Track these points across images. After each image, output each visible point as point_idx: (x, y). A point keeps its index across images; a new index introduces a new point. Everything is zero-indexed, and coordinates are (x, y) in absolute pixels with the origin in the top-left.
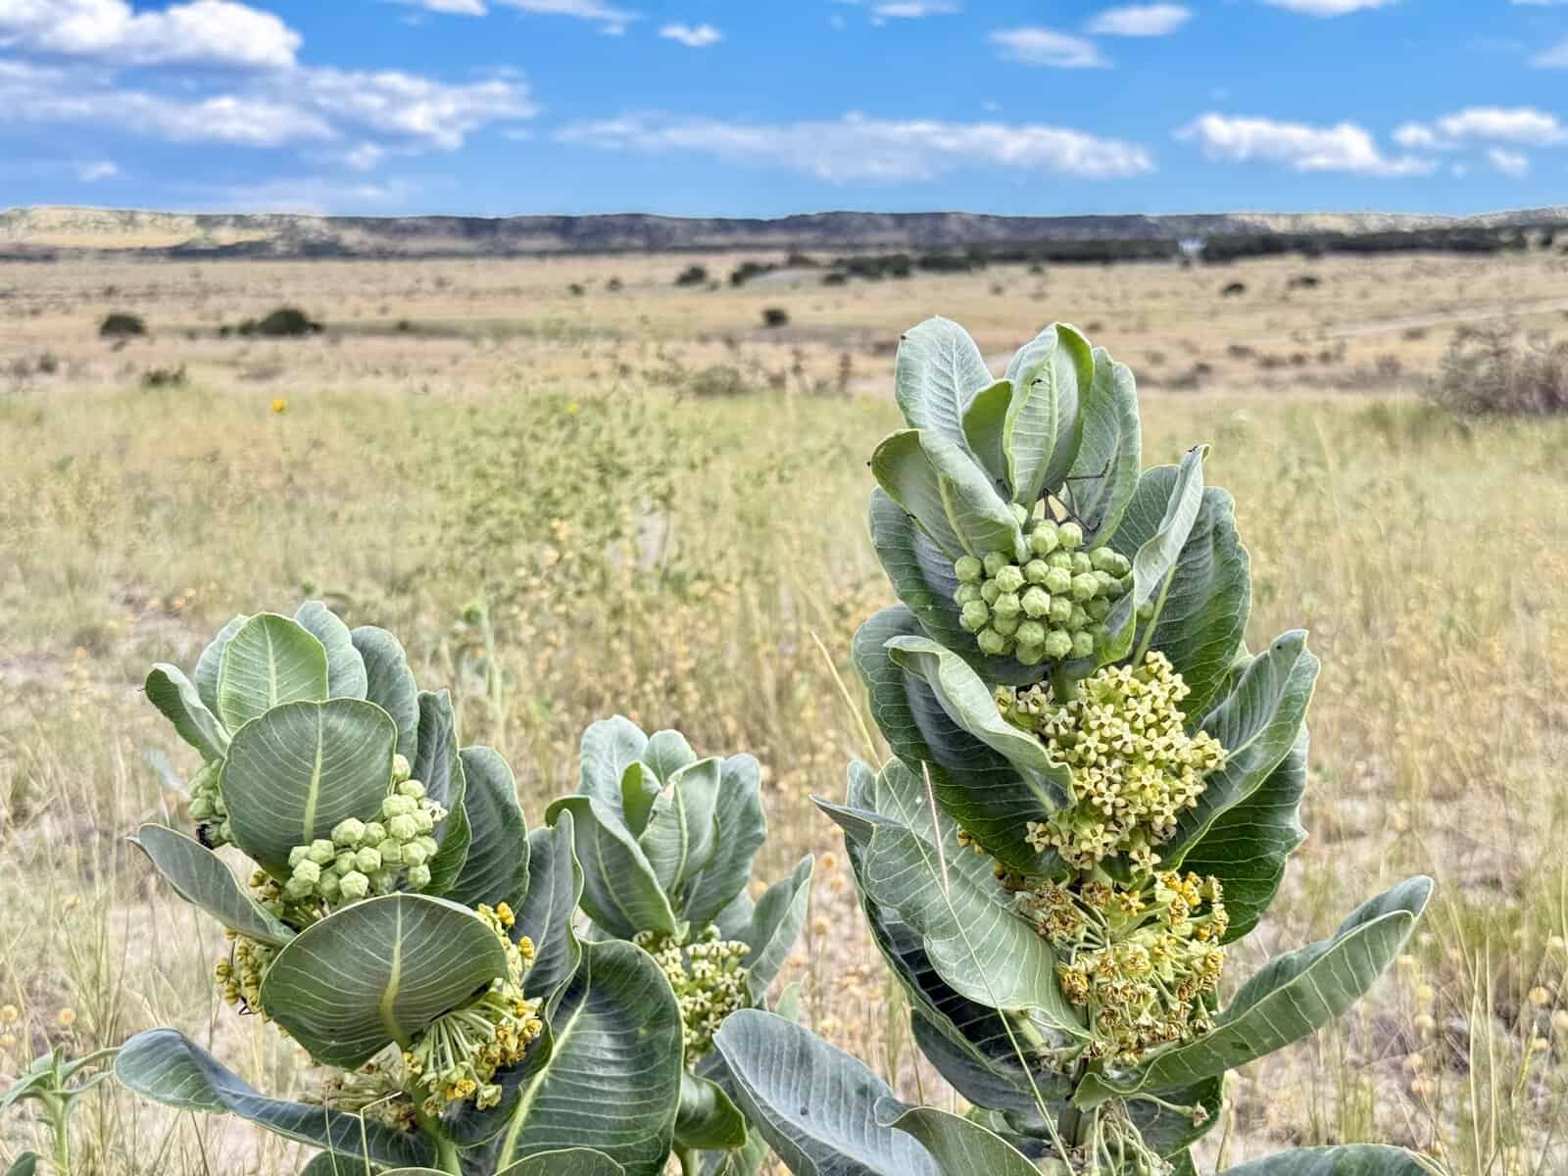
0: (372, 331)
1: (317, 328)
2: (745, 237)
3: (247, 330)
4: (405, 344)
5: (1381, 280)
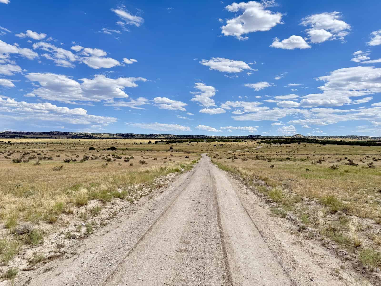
3: (108, 149)
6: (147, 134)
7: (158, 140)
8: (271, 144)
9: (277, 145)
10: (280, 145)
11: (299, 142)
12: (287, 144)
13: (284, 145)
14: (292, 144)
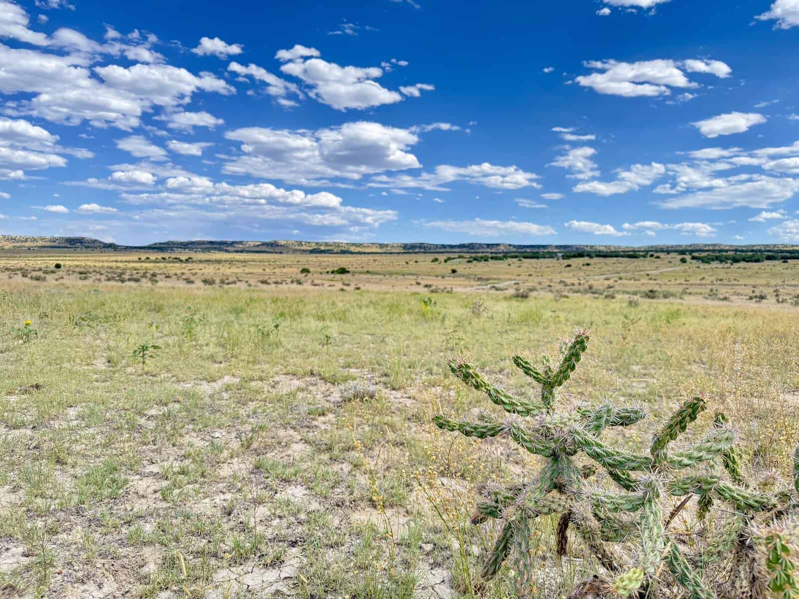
0: (361, 273)
1: (348, 272)
2: (448, 250)
3: (333, 272)
4: (369, 276)
5: (606, 264)
7: (452, 255)
8: (709, 263)
9: (720, 266)
10: (732, 264)
11: (785, 259)
12: (750, 264)
13: (742, 264)
14: (767, 262)
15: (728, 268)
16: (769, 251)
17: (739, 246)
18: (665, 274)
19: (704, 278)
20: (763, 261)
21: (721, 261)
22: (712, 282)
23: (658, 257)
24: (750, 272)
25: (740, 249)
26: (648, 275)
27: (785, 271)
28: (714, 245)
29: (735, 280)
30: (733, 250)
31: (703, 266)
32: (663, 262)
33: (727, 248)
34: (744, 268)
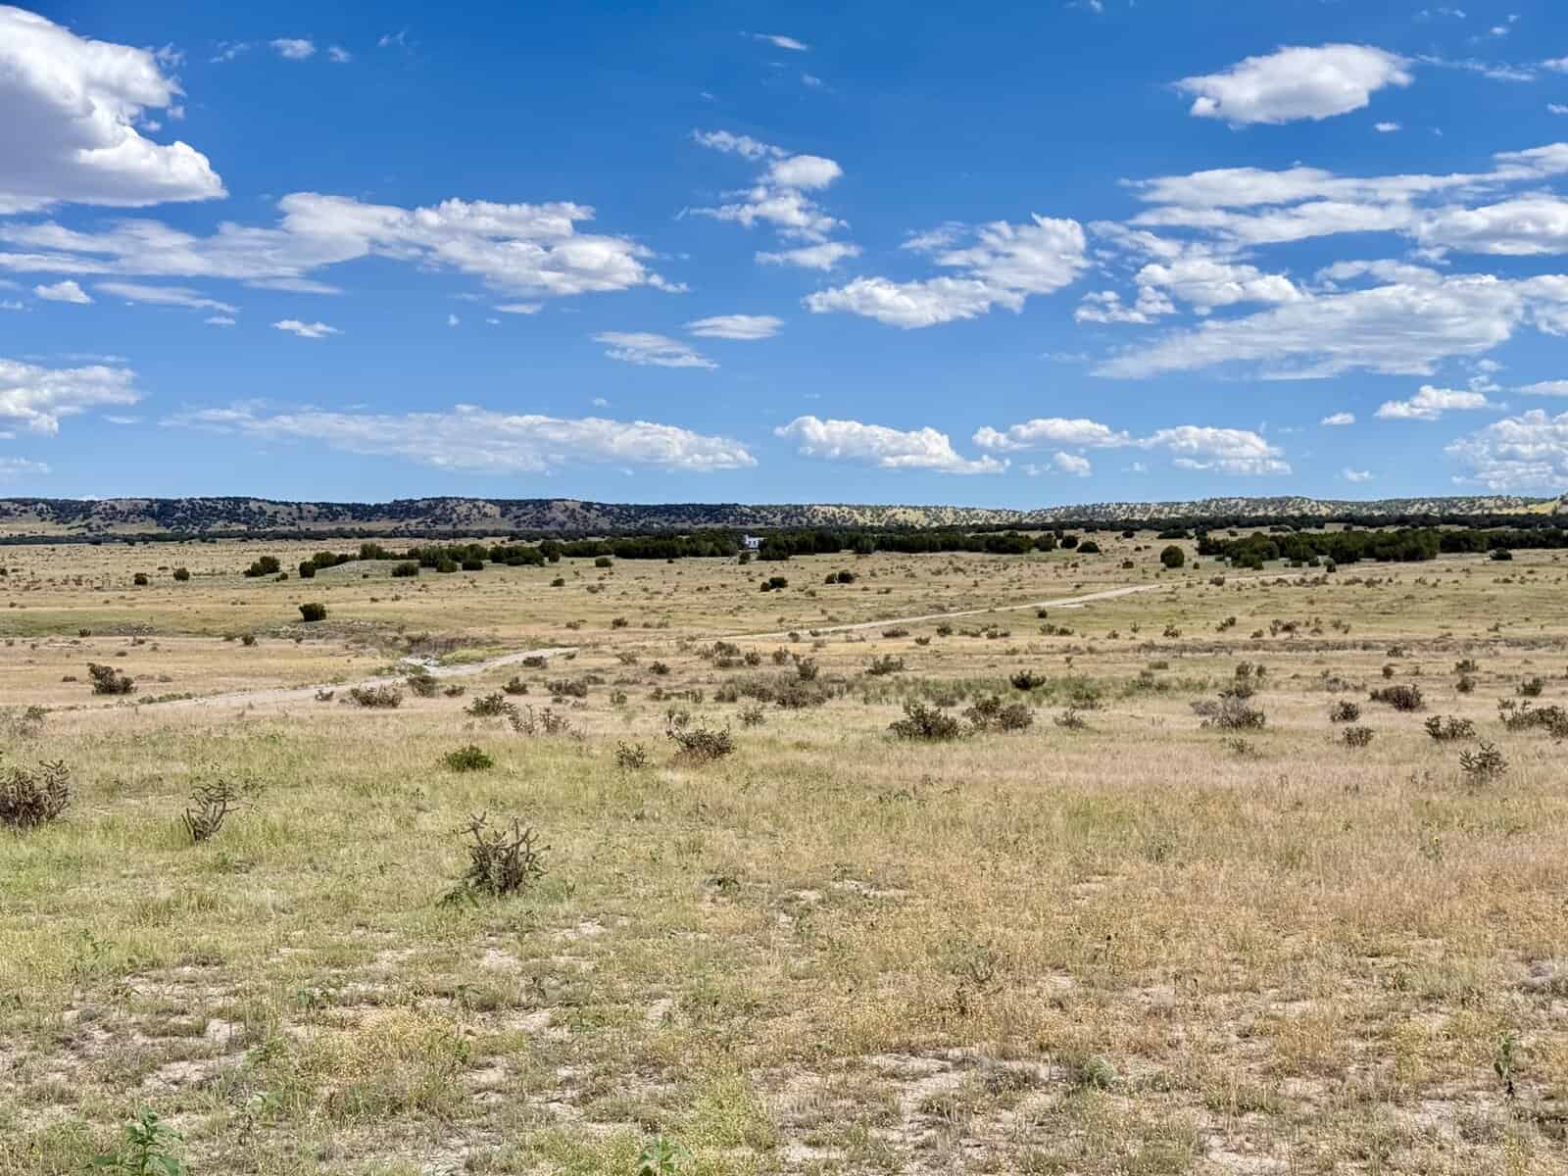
6: (371, 501)
7: (335, 547)
8: (1260, 568)
9: (1293, 575)
10: (1331, 569)
11: (1501, 548)
12: (1393, 567)
13: (1364, 569)
14: (1444, 560)
15: (1316, 582)
16: (1453, 520)
17: (1361, 505)
18: (1102, 609)
19: (1232, 622)
20: (1432, 556)
21: (1297, 560)
22: (1258, 635)
23: (1089, 548)
24: (1386, 596)
25: (1365, 512)
26: (1042, 615)
27: (1499, 591)
28: (1282, 502)
29: (1336, 625)
30: (1338, 520)
31: (1234, 576)
32: (1100, 567)
33: (1324, 511)
34: (1370, 583)
